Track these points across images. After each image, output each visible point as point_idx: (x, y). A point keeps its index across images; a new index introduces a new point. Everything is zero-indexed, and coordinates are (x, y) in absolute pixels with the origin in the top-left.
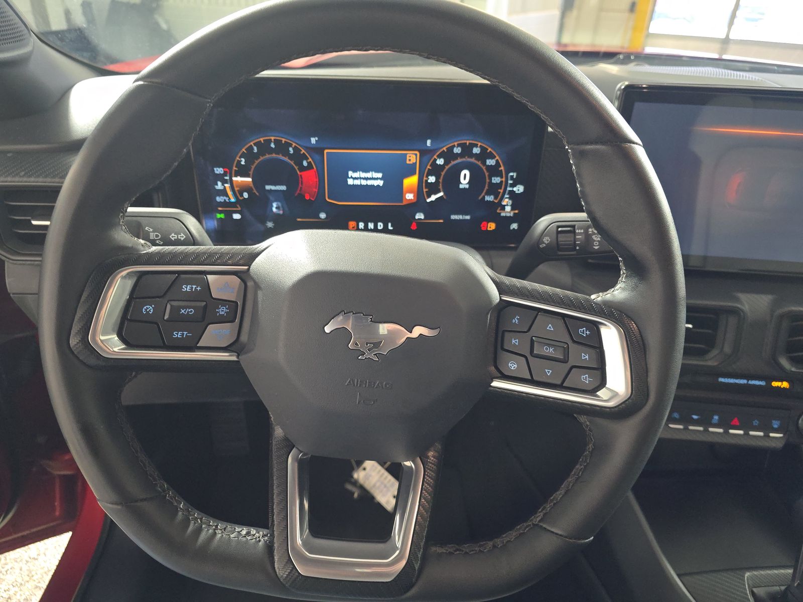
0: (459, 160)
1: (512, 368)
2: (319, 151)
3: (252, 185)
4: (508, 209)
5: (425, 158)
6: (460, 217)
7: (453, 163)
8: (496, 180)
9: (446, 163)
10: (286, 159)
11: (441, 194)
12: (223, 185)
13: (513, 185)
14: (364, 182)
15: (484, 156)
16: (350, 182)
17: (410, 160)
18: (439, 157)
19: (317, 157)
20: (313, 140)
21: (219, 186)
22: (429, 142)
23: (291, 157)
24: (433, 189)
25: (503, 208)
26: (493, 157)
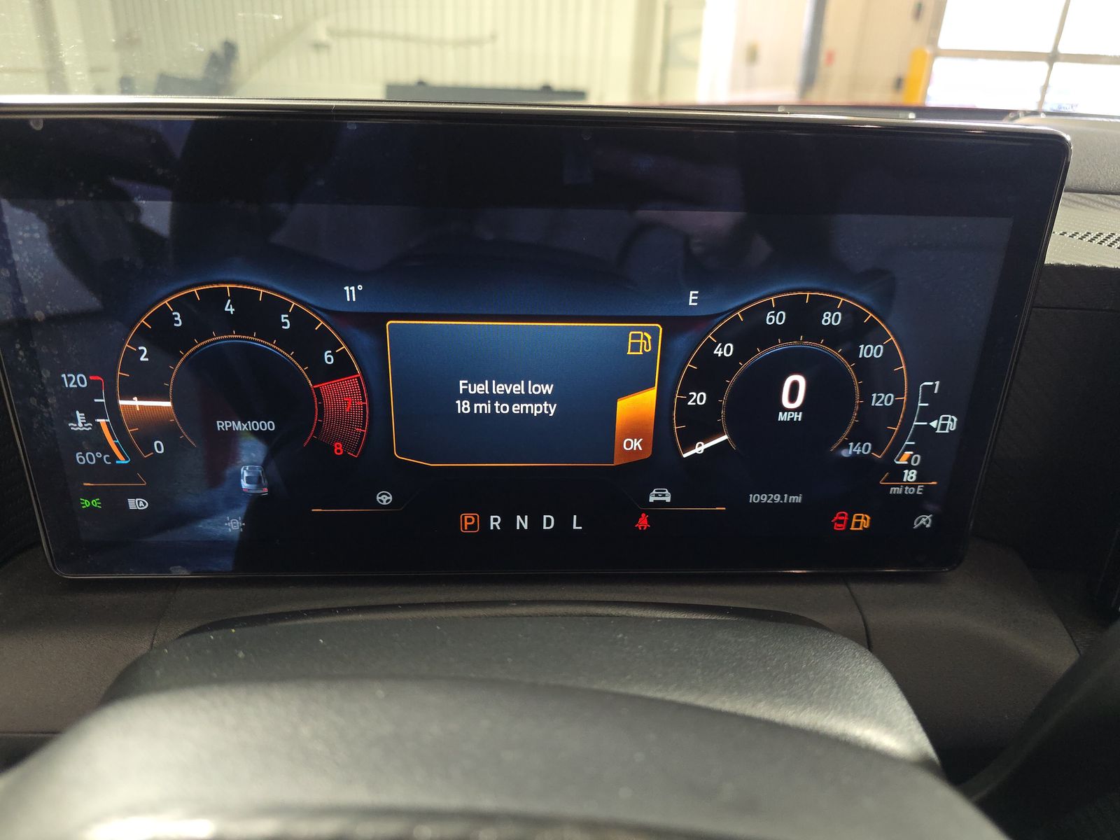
0: (780, 347)
2: (373, 323)
3: (174, 419)
4: (910, 476)
5: (681, 343)
6: (764, 498)
7: (761, 354)
8: (882, 400)
9: (740, 355)
10: (272, 346)
11: (725, 437)
12: (90, 418)
13: (928, 415)
14: (501, 408)
15: (856, 330)
16: (463, 407)
17: (636, 347)
18: (722, 338)
19: (365, 340)
20: (350, 292)
21: (80, 423)
22: (693, 296)
23: (285, 340)
24: (700, 424)
25: (898, 472)
26: (879, 338)
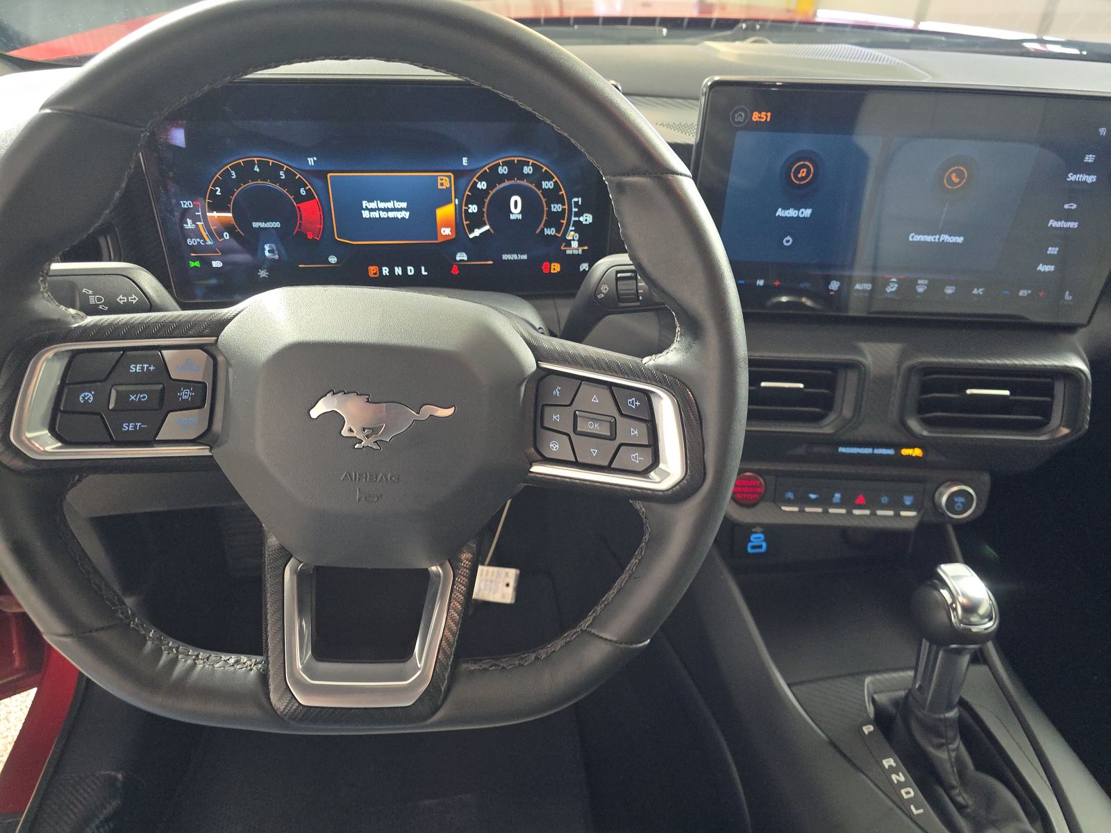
0: (507, 183)
1: (554, 450)
2: (321, 174)
3: (233, 222)
4: (575, 244)
5: (463, 181)
6: (515, 257)
7: (499, 187)
8: (557, 208)
9: (490, 187)
10: (277, 187)
11: (487, 227)
12: (194, 222)
13: (578, 214)
14: (384, 215)
15: (539, 176)
16: (366, 214)
17: (442, 184)
18: (481, 179)
19: (317, 182)
20: (311, 161)
21: (189, 225)
22: (465, 160)
23: (283, 184)
24: (476, 221)
25: (569, 243)
26: (550, 178)
